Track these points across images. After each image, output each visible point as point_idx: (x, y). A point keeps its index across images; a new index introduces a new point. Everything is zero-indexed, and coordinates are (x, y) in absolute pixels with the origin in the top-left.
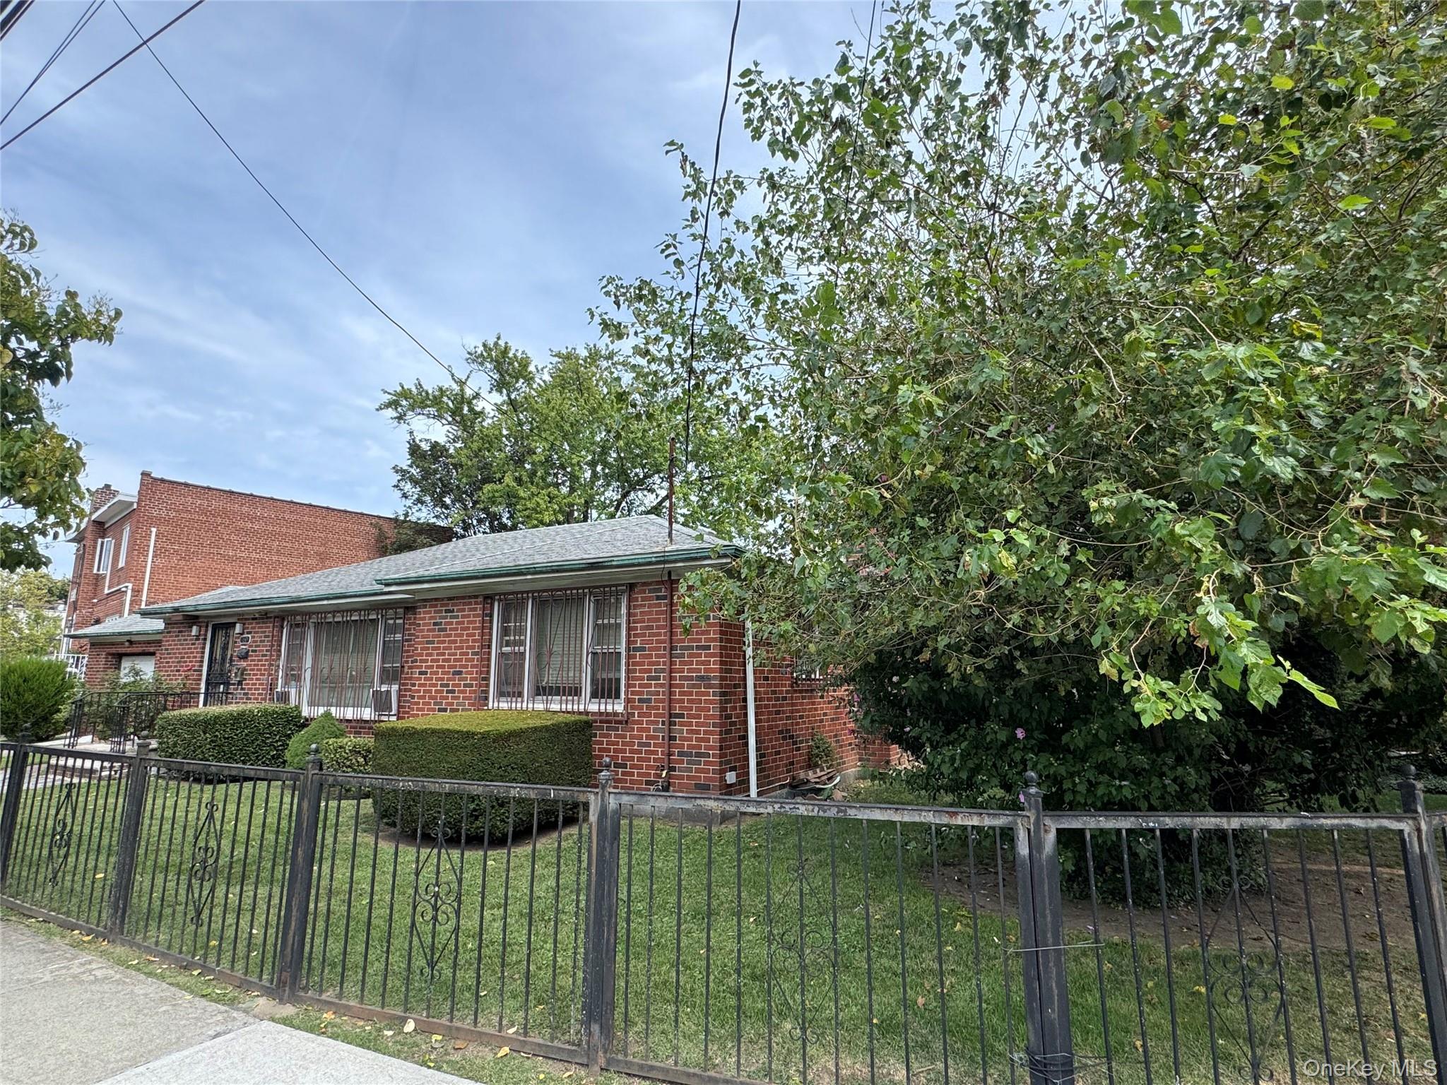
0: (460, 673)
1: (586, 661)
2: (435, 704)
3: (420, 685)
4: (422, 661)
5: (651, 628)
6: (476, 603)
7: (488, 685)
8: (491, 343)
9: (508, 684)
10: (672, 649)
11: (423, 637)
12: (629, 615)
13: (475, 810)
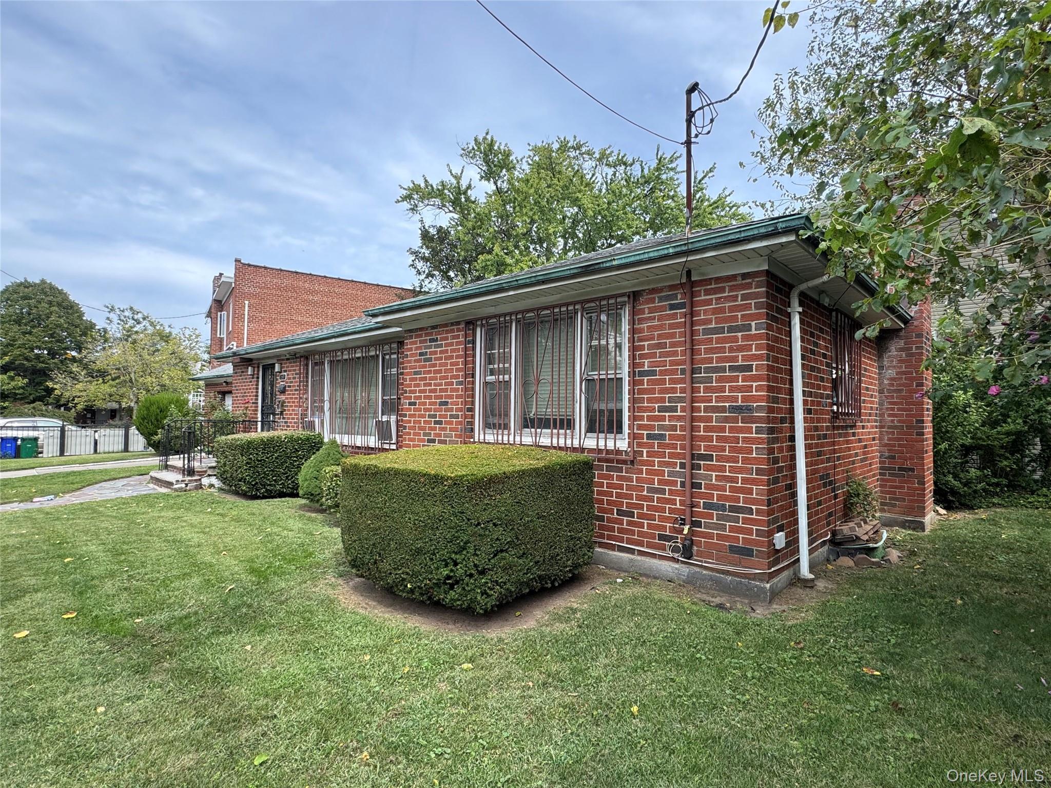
0: (446, 403)
1: (579, 390)
2: (425, 435)
3: (410, 416)
4: (411, 392)
5: (664, 346)
6: (458, 330)
7: (473, 417)
8: (480, 138)
9: (493, 415)
10: (693, 371)
11: (411, 368)
12: (633, 331)
13: (448, 577)
